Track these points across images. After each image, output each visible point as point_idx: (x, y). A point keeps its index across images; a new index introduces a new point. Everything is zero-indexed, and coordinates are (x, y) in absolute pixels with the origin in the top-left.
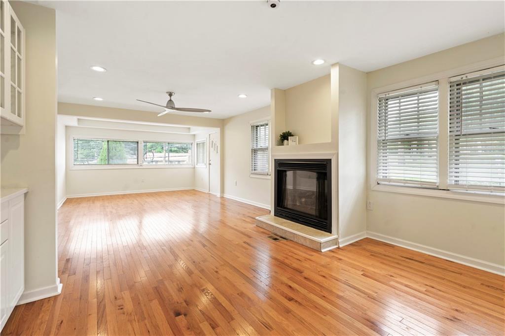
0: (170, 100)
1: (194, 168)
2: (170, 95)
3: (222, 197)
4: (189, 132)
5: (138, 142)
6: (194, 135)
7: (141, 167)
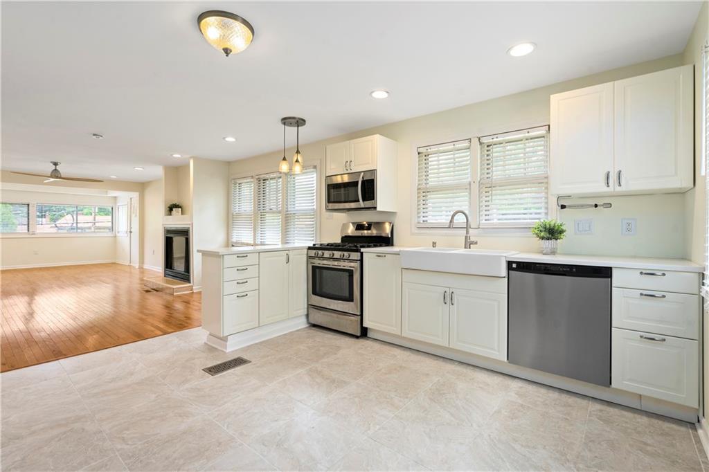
0: (56, 169)
1: (116, 237)
2: (56, 164)
3: (141, 268)
4: (107, 194)
5: (28, 205)
6: (116, 197)
7: (33, 236)
